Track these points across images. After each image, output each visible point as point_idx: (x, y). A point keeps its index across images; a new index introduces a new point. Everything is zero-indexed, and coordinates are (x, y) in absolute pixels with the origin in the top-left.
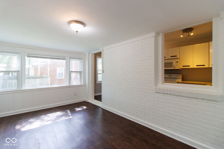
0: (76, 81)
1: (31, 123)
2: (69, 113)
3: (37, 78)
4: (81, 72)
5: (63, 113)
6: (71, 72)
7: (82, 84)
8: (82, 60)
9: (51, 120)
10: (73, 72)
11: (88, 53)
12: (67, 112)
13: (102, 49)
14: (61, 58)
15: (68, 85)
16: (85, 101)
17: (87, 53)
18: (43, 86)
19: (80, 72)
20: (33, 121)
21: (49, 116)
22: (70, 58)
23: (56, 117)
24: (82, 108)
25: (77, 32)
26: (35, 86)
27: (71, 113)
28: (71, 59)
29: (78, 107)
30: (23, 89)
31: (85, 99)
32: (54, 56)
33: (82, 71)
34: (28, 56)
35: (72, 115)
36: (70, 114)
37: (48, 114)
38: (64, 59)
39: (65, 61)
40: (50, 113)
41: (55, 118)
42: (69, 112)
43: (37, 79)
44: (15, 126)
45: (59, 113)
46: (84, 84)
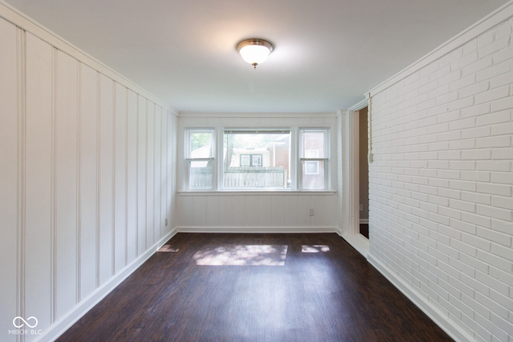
0: (315, 181)
1: (216, 254)
2: (283, 254)
3: (265, 171)
4: (327, 159)
5: (274, 249)
6: (302, 159)
7: (330, 190)
8: (329, 130)
9: (245, 259)
10: (306, 159)
11: (342, 111)
12: (281, 250)
13: (367, 97)
14: (280, 130)
15: (296, 190)
16: (336, 234)
17: (339, 113)
18: (251, 188)
19: (325, 160)
20: (221, 251)
21: (247, 249)
22: (300, 128)
23: (256, 255)
24: (319, 249)
25: (255, 64)
26: (262, 187)
27: (287, 255)
28: (302, 131)
29: (311, 245)
30: (218, 190)
31: (337, 227)
32: (267, 128)
33: (329, 158)
34: (226, 132)
35: (285, 260)
36: (284, 257)
37: (249, 244)
38: (287, 132)
39: (289, 136)
40: (253, 243)
41: (253, 256)
42: (286, 250)
43: (266, 174)
44: (195, 253)
45: (266, 249)
46: (333, 190)
